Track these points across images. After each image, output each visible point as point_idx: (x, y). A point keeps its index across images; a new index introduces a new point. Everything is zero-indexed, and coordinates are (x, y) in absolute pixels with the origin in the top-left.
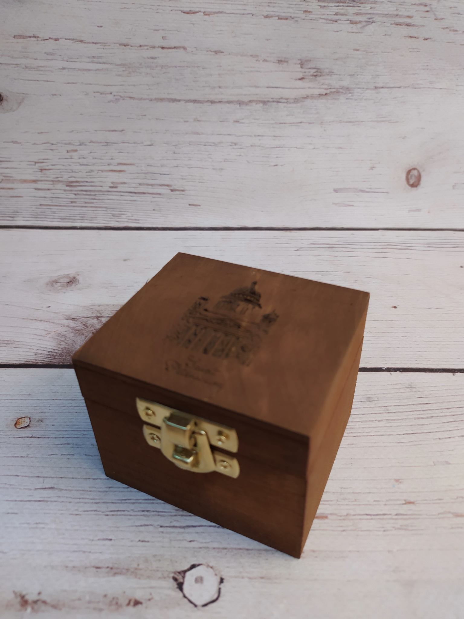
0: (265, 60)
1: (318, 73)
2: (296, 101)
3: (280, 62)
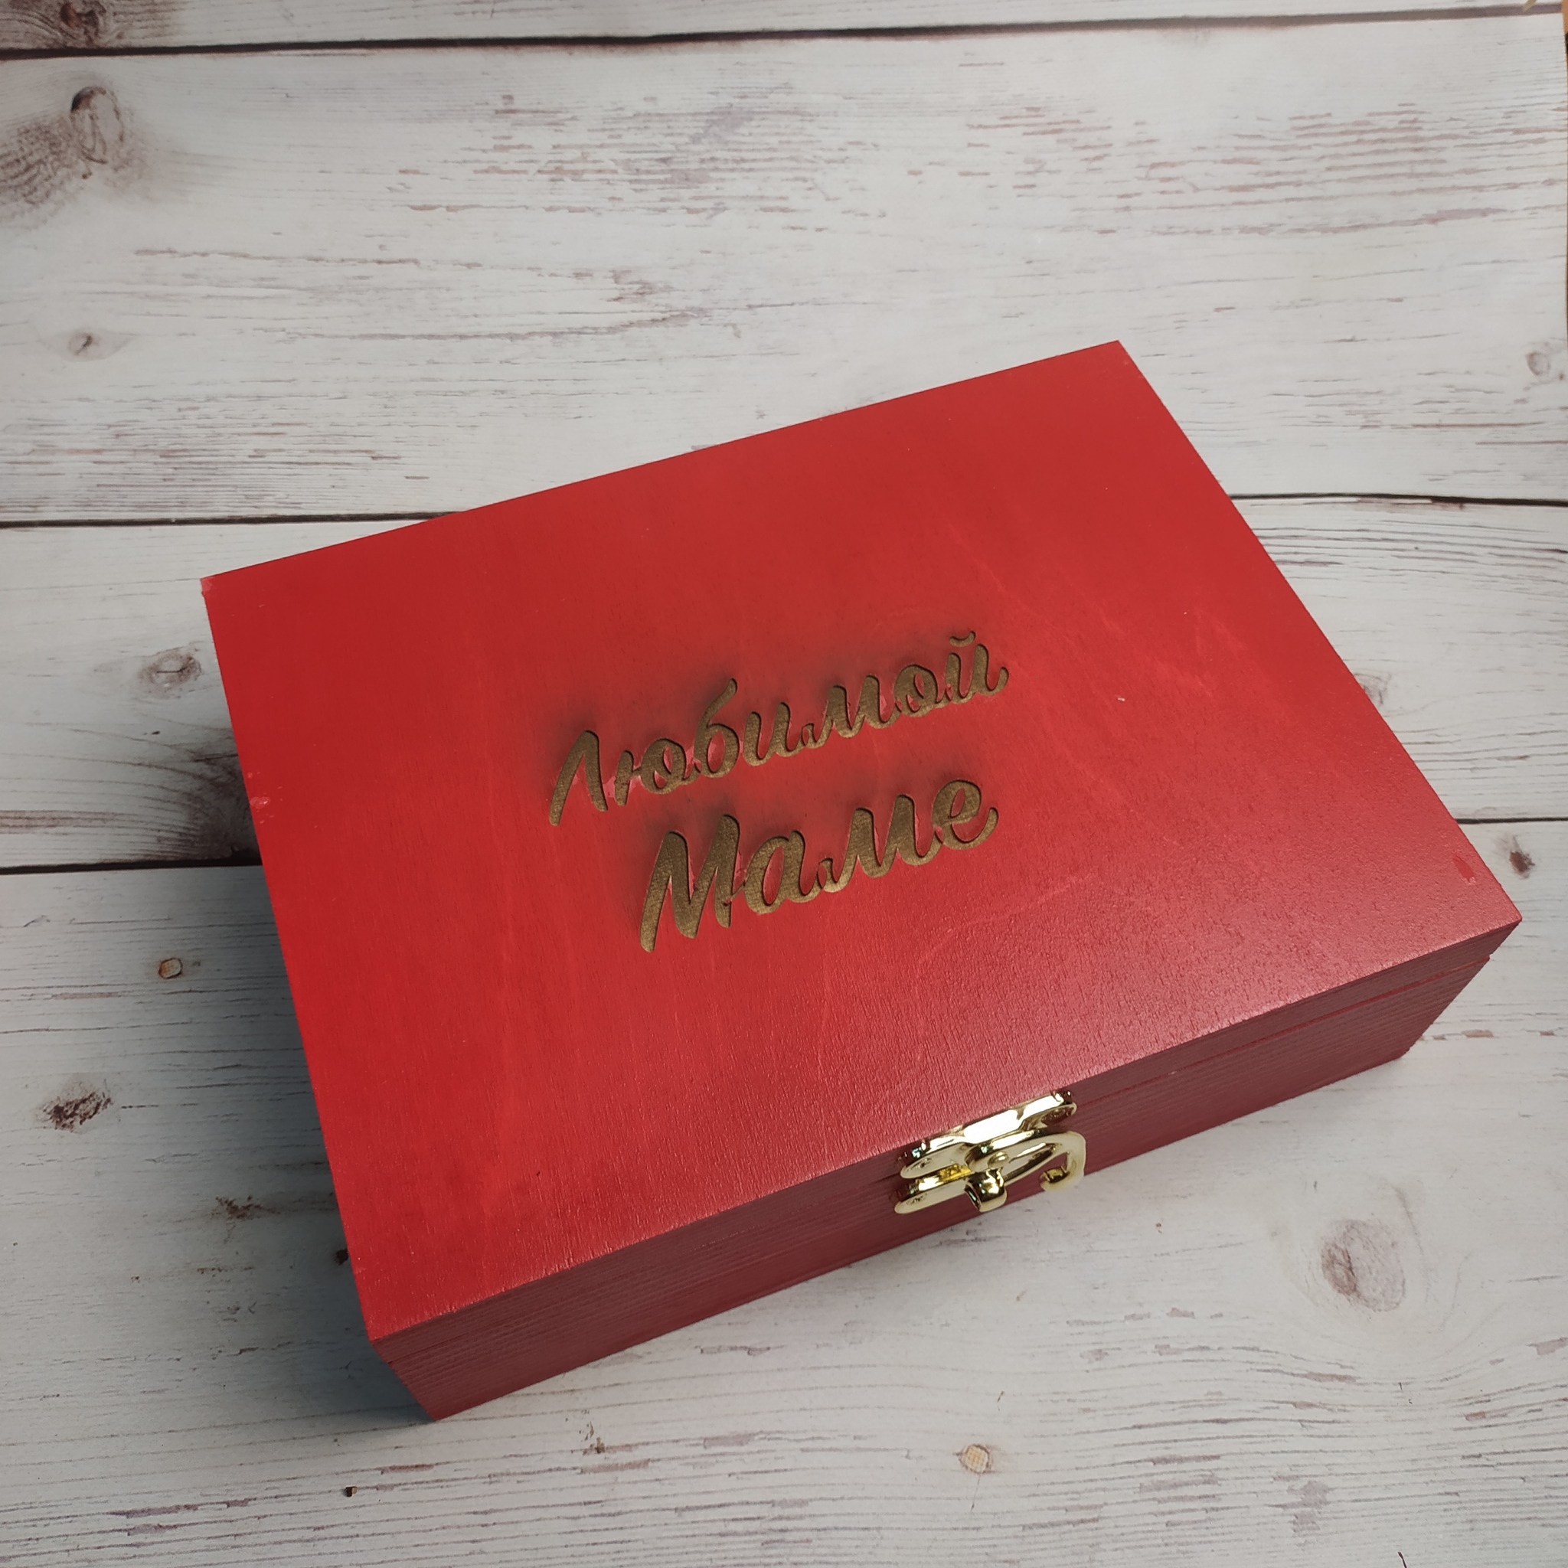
0: (552, 275)
1: (645, 290)
2: (612, 330)
3: (578, 275)
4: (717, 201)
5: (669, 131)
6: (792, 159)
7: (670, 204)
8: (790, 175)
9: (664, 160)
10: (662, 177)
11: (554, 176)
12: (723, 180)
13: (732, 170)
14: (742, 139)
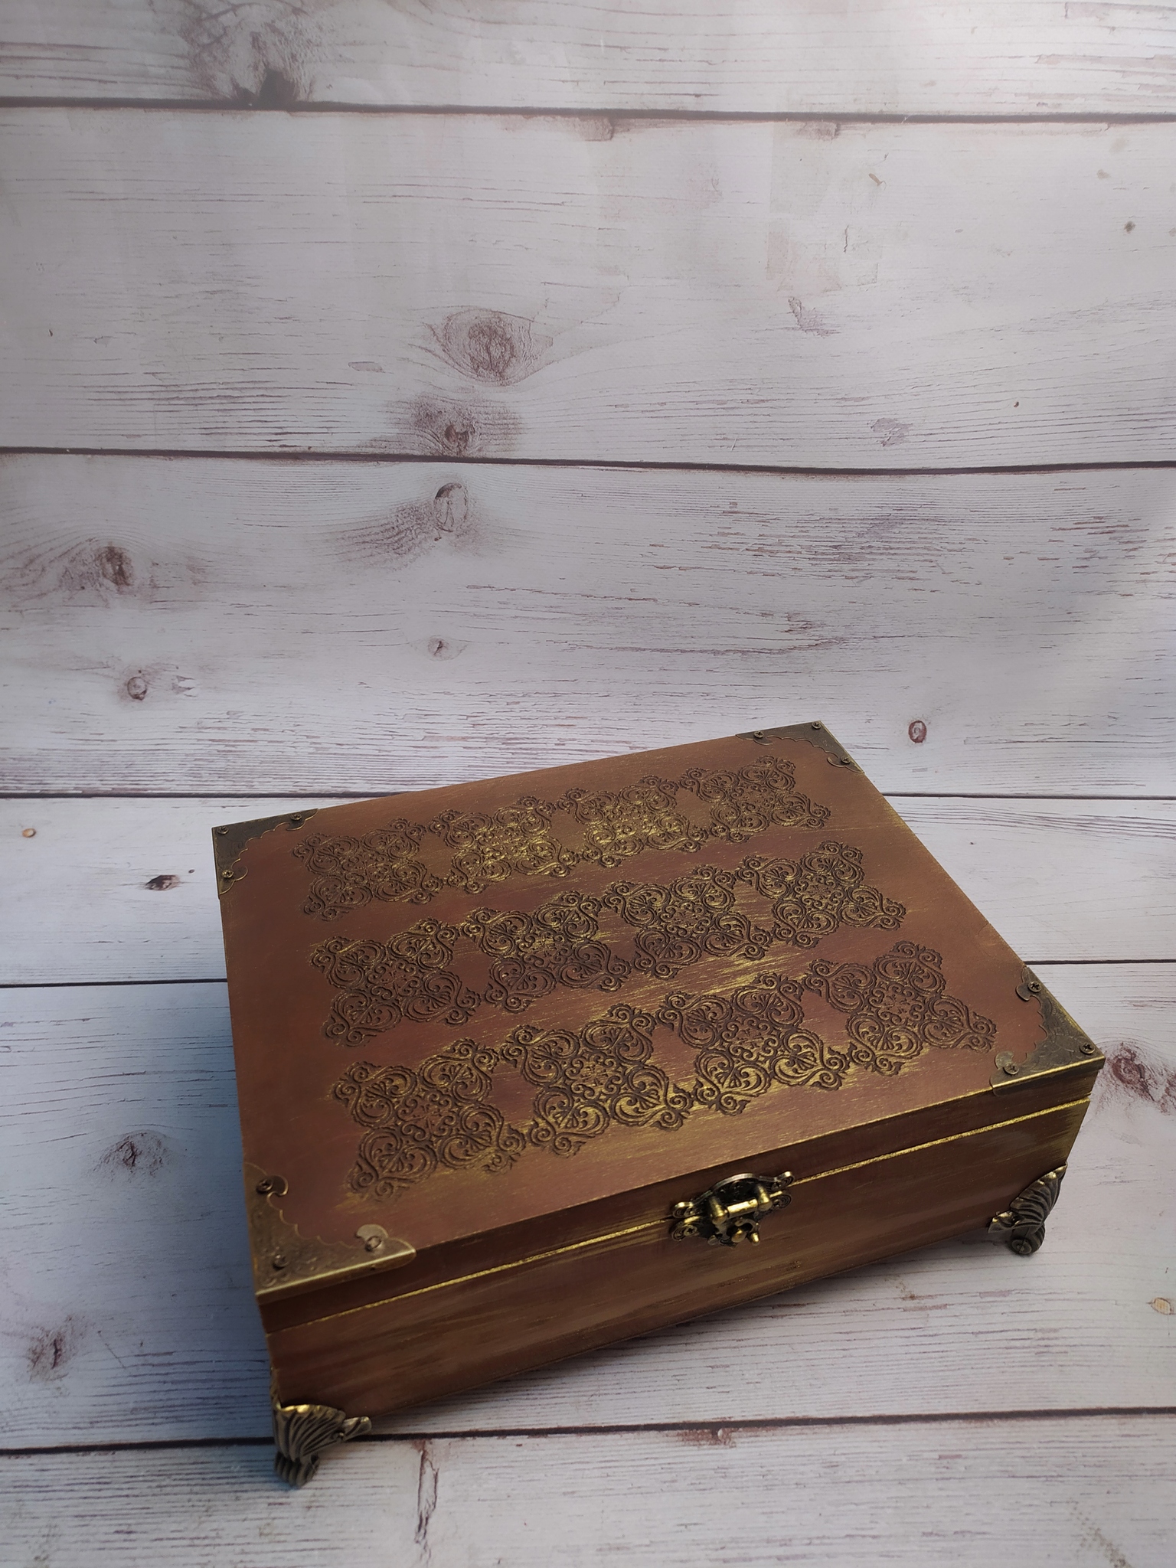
0: (746, 613)
1: (808, 626)
2: (781, 652)
3: (764, 614)
4: (868, 572)
5: (843, 529)
6: (925, 548)
7: (834, 573)
8: (922, 558)
9: (835, 547)
10: (832, 557)
11: (757, 553)
12: (873, 560)
13: (882, 554)
14: (893, 535)
